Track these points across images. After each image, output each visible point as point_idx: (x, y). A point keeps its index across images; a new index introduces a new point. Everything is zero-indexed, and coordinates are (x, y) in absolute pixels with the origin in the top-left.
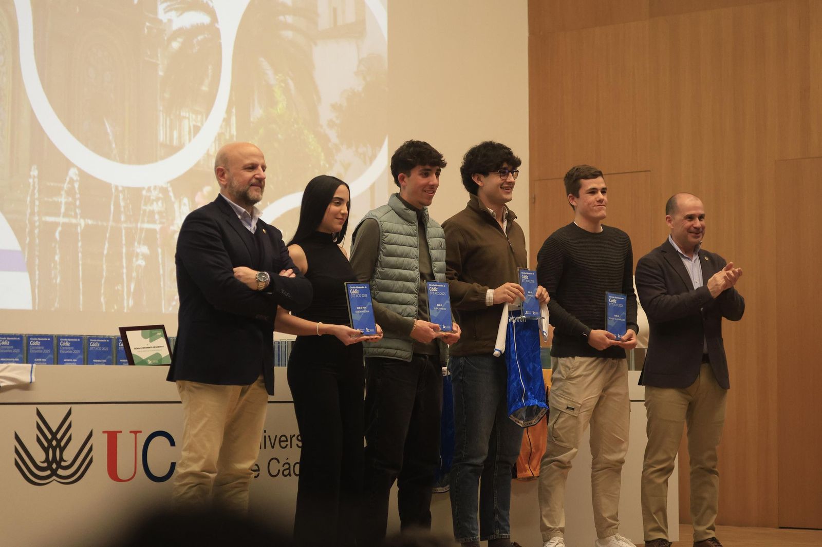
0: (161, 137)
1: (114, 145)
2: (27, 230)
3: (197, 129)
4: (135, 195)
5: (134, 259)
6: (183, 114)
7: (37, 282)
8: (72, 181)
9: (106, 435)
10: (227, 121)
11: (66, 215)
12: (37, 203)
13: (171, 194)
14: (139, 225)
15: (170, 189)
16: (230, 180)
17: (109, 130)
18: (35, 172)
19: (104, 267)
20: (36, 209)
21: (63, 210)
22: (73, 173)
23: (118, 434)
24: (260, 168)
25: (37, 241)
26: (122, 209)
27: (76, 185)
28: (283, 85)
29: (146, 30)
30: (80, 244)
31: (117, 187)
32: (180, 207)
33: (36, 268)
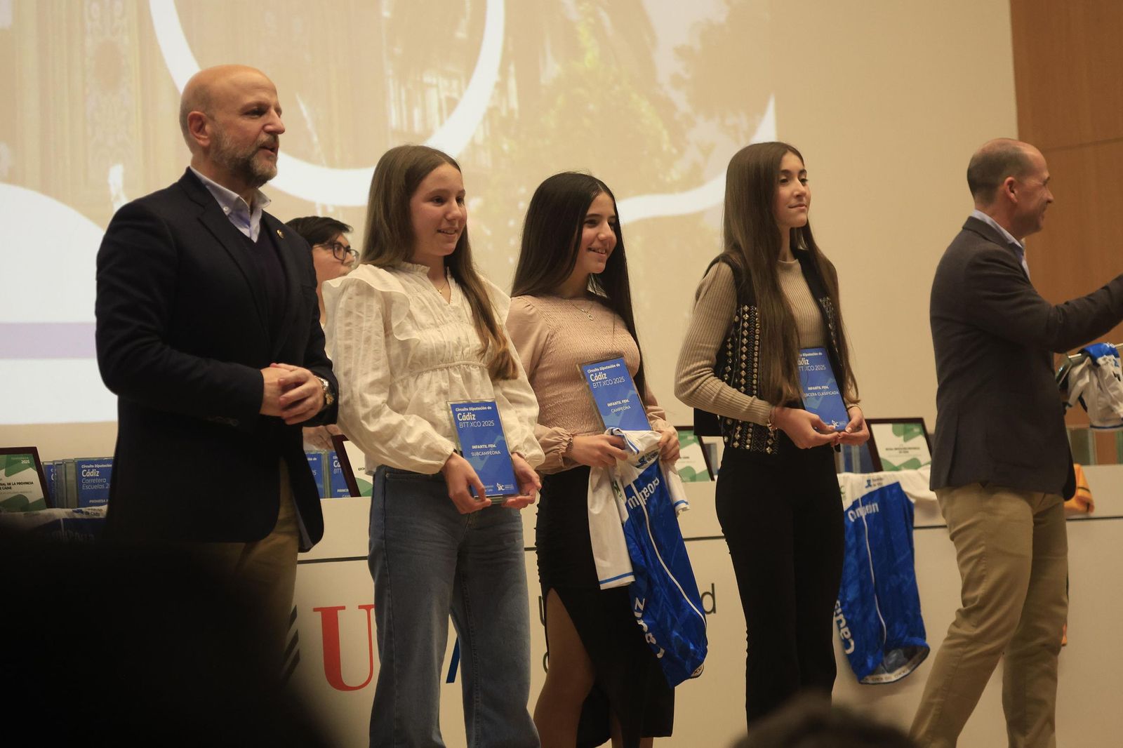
0: (395, 120)
1: (315, 139)
3: (452, 104)
6: (427, 79)
9: (319, 614)
10: (502, 87)
16: (216, 138)
17: (306, 113)
23: (340, 612)
24: (273, 111)
28: (591, 20)
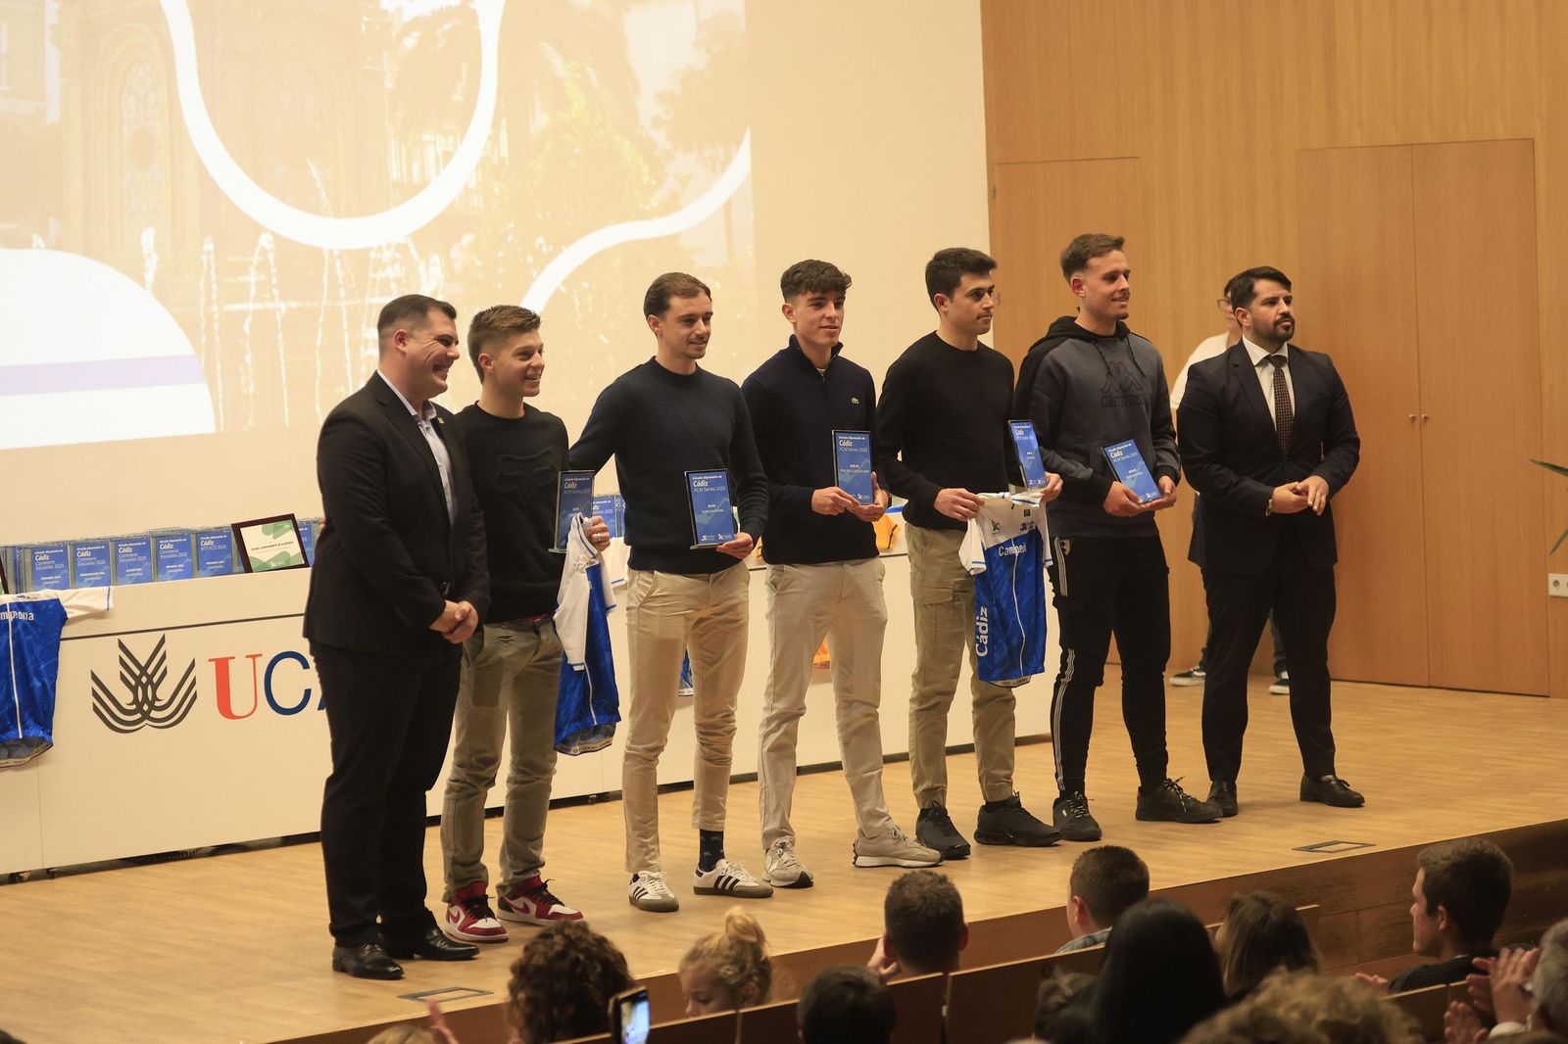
0: (395, 175)
1: (324, 195)
2: (203, 326)
3: (448, 156)
4: (360, 260)
5: (362, 349)
6: (426, 137)
7: (221, 395)
8: (264, 252)
9: (214, 663)
10: (494, 139)
11: (256, 300)
12: (214, 287)
13: (413, 252)
14: (367, 301)
15: (411, 245)
17: (315, 175)
18: (209, 246)
19: (319, 364)
20: (214, 296)
21: (253, 292)
22: (265, 240)
23: (230, 661)
25: (218, 339)
26: (341, 282)
27: (271, 257)
28: (579, 76)
29: (364, 28)
30: (280, 336)
31: (331, 252)
32: (428, 269)
33: (219, 376)
